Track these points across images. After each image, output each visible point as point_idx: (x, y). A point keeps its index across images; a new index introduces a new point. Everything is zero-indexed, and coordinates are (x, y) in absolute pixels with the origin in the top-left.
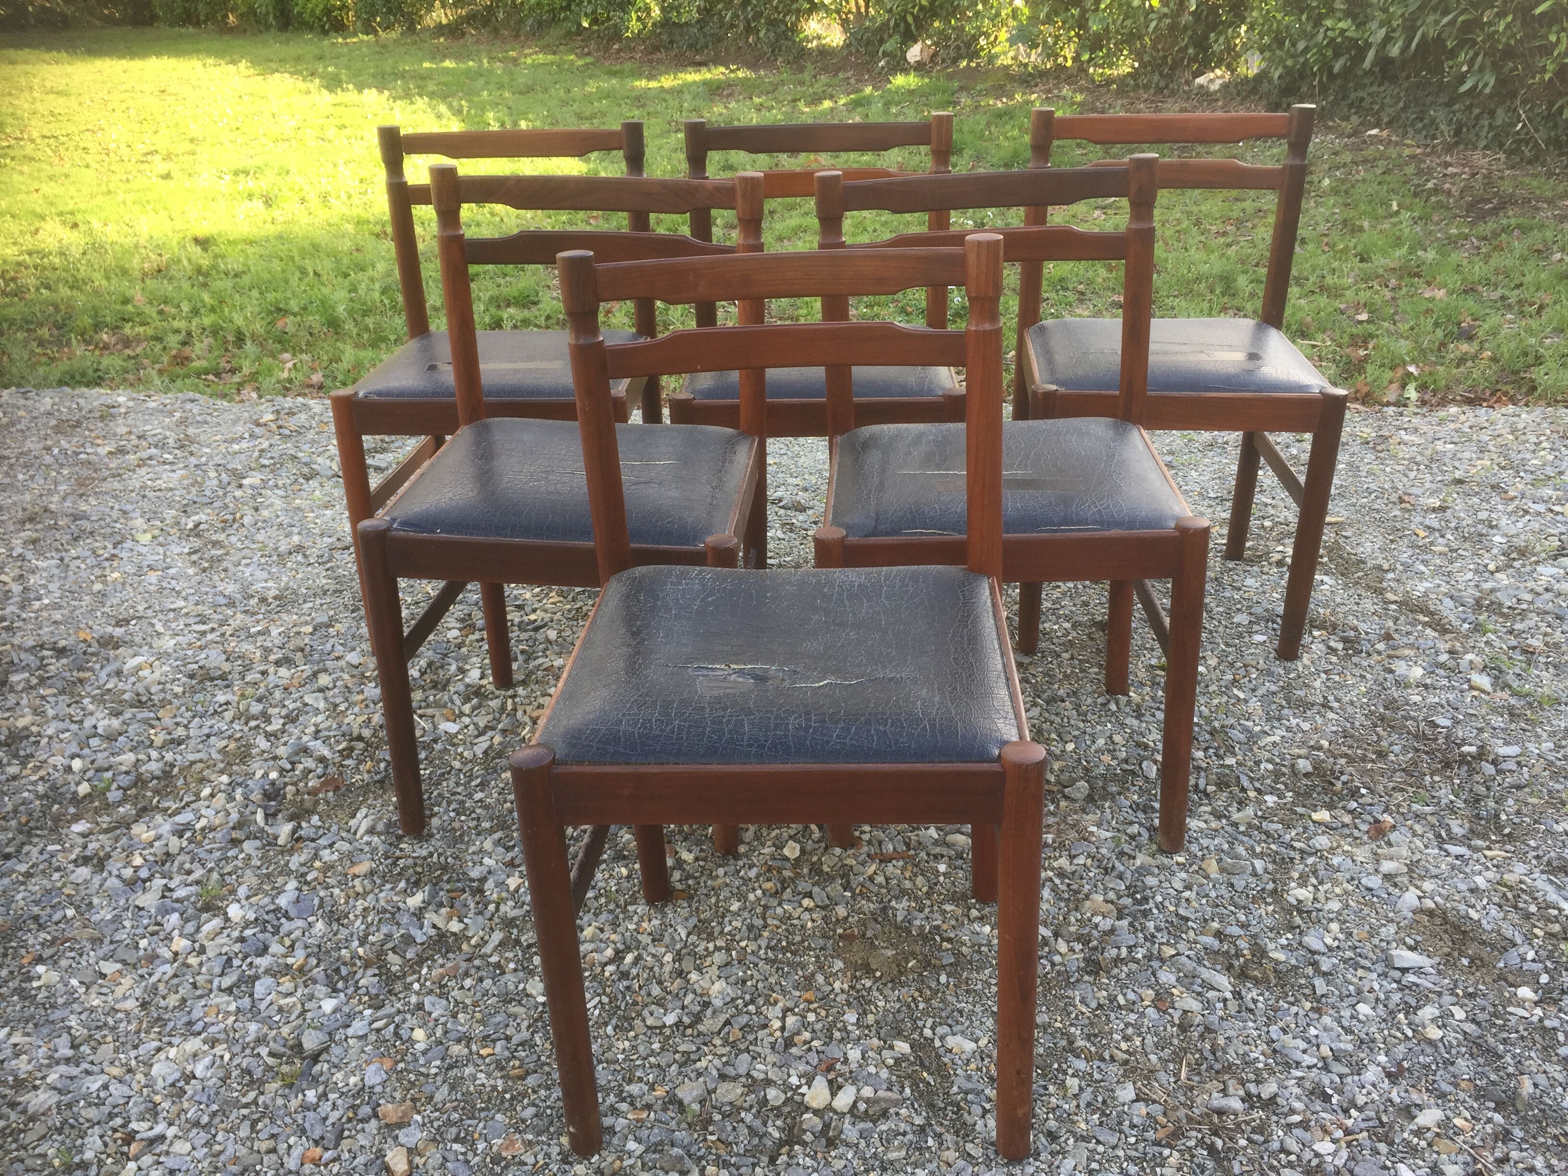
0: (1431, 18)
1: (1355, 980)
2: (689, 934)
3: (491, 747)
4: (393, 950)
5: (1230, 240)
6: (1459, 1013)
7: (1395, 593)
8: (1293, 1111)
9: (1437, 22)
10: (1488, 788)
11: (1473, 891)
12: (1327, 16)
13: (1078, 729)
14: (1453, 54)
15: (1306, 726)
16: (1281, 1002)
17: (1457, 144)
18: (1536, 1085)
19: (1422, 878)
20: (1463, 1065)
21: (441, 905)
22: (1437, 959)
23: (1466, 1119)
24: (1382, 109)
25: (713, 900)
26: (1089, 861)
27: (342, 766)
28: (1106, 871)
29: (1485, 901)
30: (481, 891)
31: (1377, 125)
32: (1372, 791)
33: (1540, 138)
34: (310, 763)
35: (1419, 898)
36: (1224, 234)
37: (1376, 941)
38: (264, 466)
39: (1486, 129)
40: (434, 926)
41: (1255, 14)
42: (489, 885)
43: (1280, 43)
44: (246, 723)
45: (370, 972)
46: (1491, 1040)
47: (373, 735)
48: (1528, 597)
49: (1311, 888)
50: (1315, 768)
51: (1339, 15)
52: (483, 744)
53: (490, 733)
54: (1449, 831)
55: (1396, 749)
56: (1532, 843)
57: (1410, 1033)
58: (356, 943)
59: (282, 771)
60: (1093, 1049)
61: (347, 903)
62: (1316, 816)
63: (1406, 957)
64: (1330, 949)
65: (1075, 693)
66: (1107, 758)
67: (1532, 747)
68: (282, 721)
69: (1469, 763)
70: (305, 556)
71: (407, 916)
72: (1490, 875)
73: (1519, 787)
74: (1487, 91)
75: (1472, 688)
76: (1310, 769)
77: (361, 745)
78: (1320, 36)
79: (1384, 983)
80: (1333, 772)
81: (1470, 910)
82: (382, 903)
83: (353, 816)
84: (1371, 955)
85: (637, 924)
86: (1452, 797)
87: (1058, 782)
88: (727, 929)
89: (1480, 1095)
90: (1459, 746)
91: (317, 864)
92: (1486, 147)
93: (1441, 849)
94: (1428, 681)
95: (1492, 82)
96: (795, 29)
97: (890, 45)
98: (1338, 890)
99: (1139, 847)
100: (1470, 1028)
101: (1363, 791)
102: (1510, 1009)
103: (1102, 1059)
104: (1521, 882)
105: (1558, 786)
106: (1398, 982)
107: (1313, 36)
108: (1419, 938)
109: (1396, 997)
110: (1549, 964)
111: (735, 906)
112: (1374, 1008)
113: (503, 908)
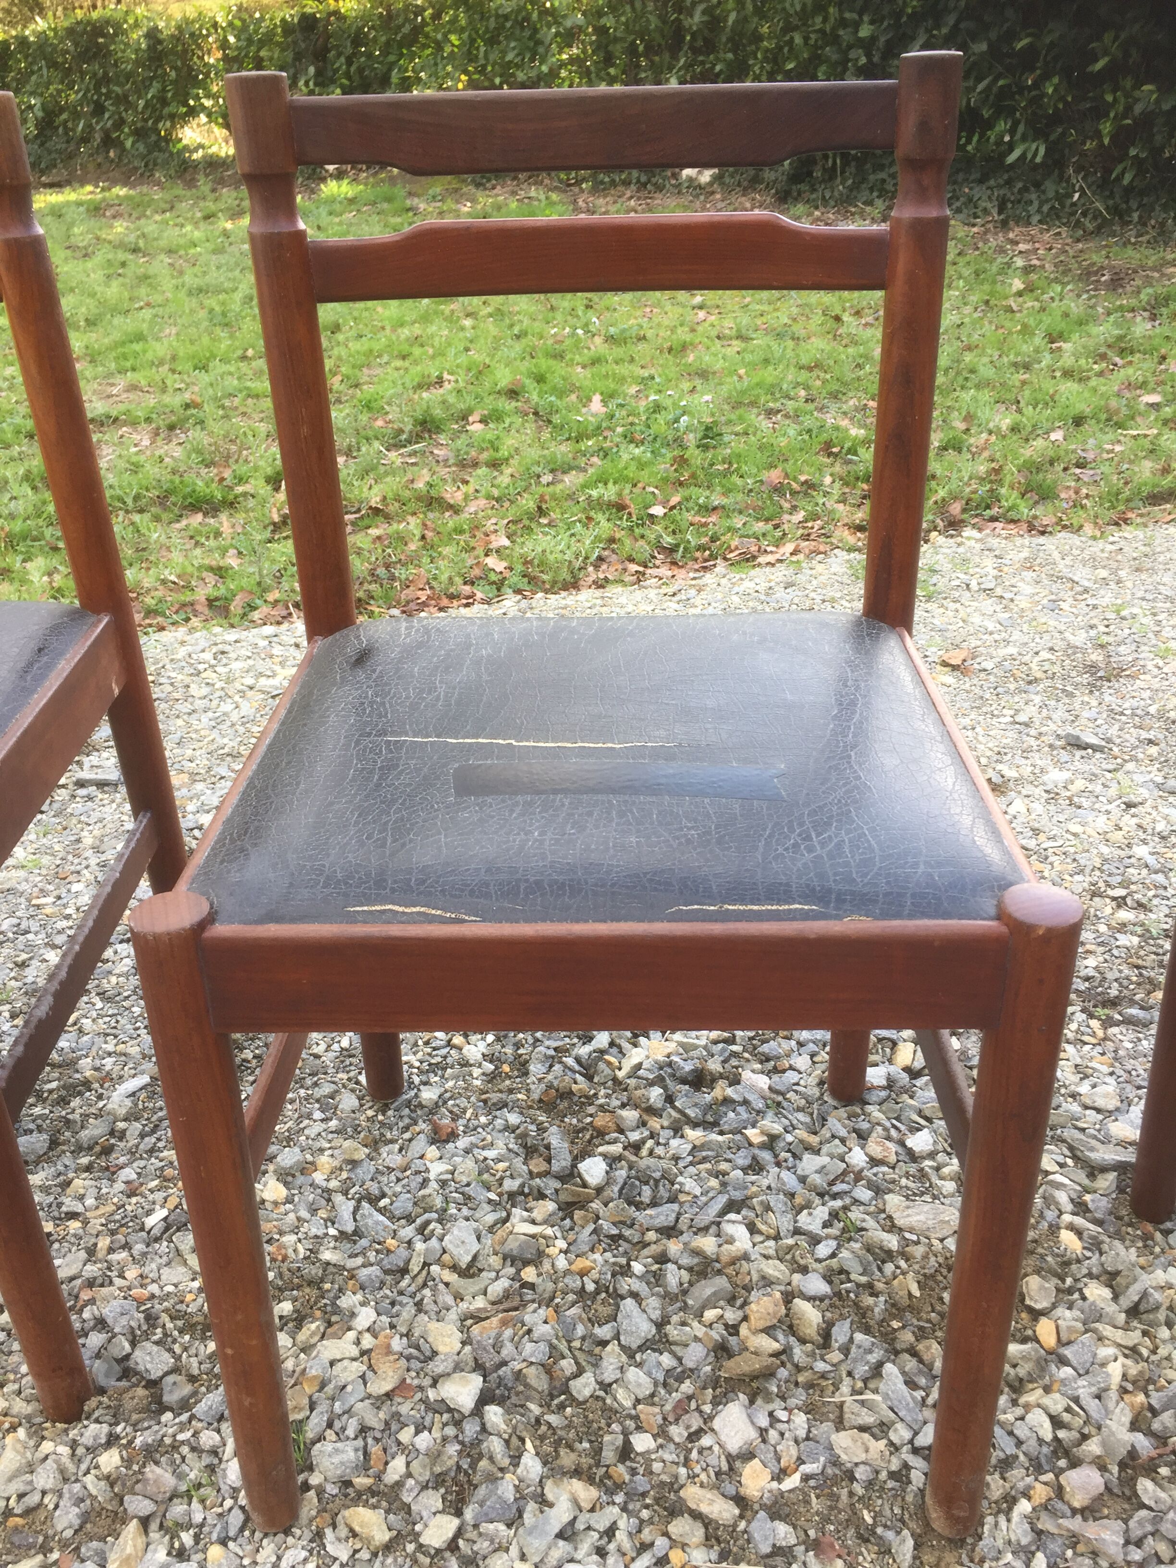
14: (991, 123)
17: (1006, 220)
33: (1099, 208)
39: (1036, 204)
74: (1038, 160)
92: (1040, 222)
95: (1042, 151)
96: (168, 139)
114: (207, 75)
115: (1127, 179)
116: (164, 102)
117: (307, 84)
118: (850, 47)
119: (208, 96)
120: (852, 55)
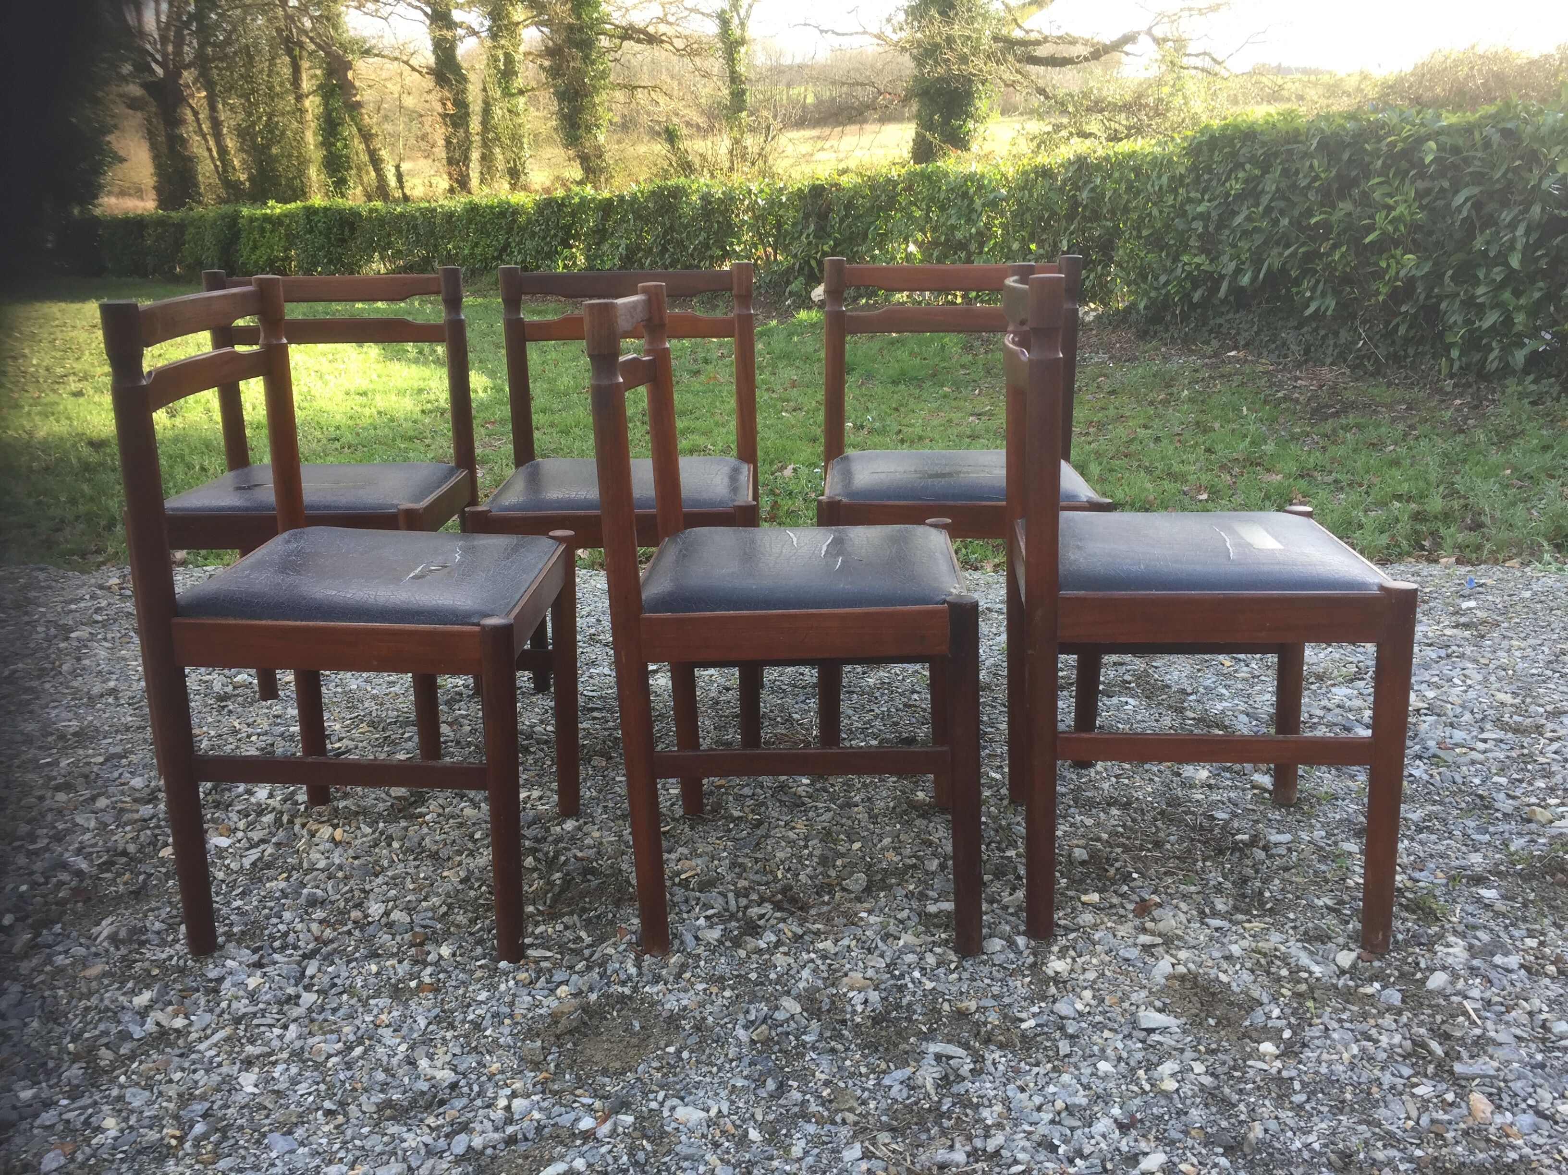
0: (1275, 251)
1: (1100, 1041)
2: (430, 1023)
3: (260, 859)
4: (107, 1045)
5: (1090, 439)
6: (1199, 1068)
7: (1194, 711)
8: (1016, 1162)
9: (1280, 254)
10: (1257, 872)
11: (1228, 958)
12: (1185, 251)
13: (868, 830)
14: (1297, 282)
15: (1089, 822)
16: (1022, 1064)
17: (1306, 362)
18: (1266, 1131)
19: (1179, 948)
20: (1196, 1115)
21: (170, 1003)
22: (1183, 1020)
23: (1193, 1165)
24: (1238, 333)
25: (461, 992)
26: (854, 943)
27: (99, 879)
28: (870, 951)
29: (1238, 967)
30: (216, 991)
31: (1235, 348)
32: (1143, 875)
33: (1381, 353)
34: (65, 876)
35: (1173, 965)
36: (1088, 434)
37: (1126, 1005)
38: (97, 622)
39: (1331, 348)
40: (158, 1024)
41: (1121, 252)
42: (227, 984)
43: (1144, 278)
44: (10, 844)
45: (76, 1066)
46: (1227, 1090)
47: (139, 851)
48: (1320, 713)
49: (1069, 960)
50: (1091, 857)
51: (1195, 251)
52: (254, 855)
53: (262, 847)
54: (1213, 908)
55: (1172, 838)
56: (1292, 916)
57: (1147, 1087)
58: (68, 1039)
59: (34, 885)
60: (826, 1114)
61: (68, 1003)
62: (1084, 898)
63: (1151, 1018)
64: (1081, 1014)
65: (869, 799)
66: (891, 856)
67: (1305, 836)
68: (46, 841)
69: (1241, 850)
70: (117, 698)
71: (130, 1014)
72: (1245, 943)
73: (1287, 869)
74: (1329, 313)
75: (1254, 787)
76: (1085, 857)
77: (124, 860)
78: (1179, 270)
79: (1129, 1043)
80: (1108, 859)
81: (1221, 975)
82: (107, 1002)
83: (98, 924)
84: (1120, 1018)
85: (376, 1016)
86: (1221, 879)
87: (838, 877)
88: (471, 1017)
89: (1209, 1142)
90: (1233, 835)
91: (48, 968)
92: (1332, 364)
93: (1203, 923)
94: (1212, 782)
95: (1333, 304)
97: (795, 286)
98: (1094, 961)
99: (905, 930)
100: (1207, 1080)
101: (1135, 875)
102: (1249, 1063)
103: (833, 1123)
104: (1276, 949)
105: (1324, 868)
106: (1143, 1042)
107: (1172, 271)
108: (1168, 1001)
109: (1139, 1056)
110: (1293, 1020)
111: (483, 996)
112: (1115, 1067)
113: (235, 1004)
114: (740, 228)
115: (1402, 330)
116: (707, 246)
117: (808, 236)
118: (1194, 219)
119: (739, 244)
120: (1194, 225)
